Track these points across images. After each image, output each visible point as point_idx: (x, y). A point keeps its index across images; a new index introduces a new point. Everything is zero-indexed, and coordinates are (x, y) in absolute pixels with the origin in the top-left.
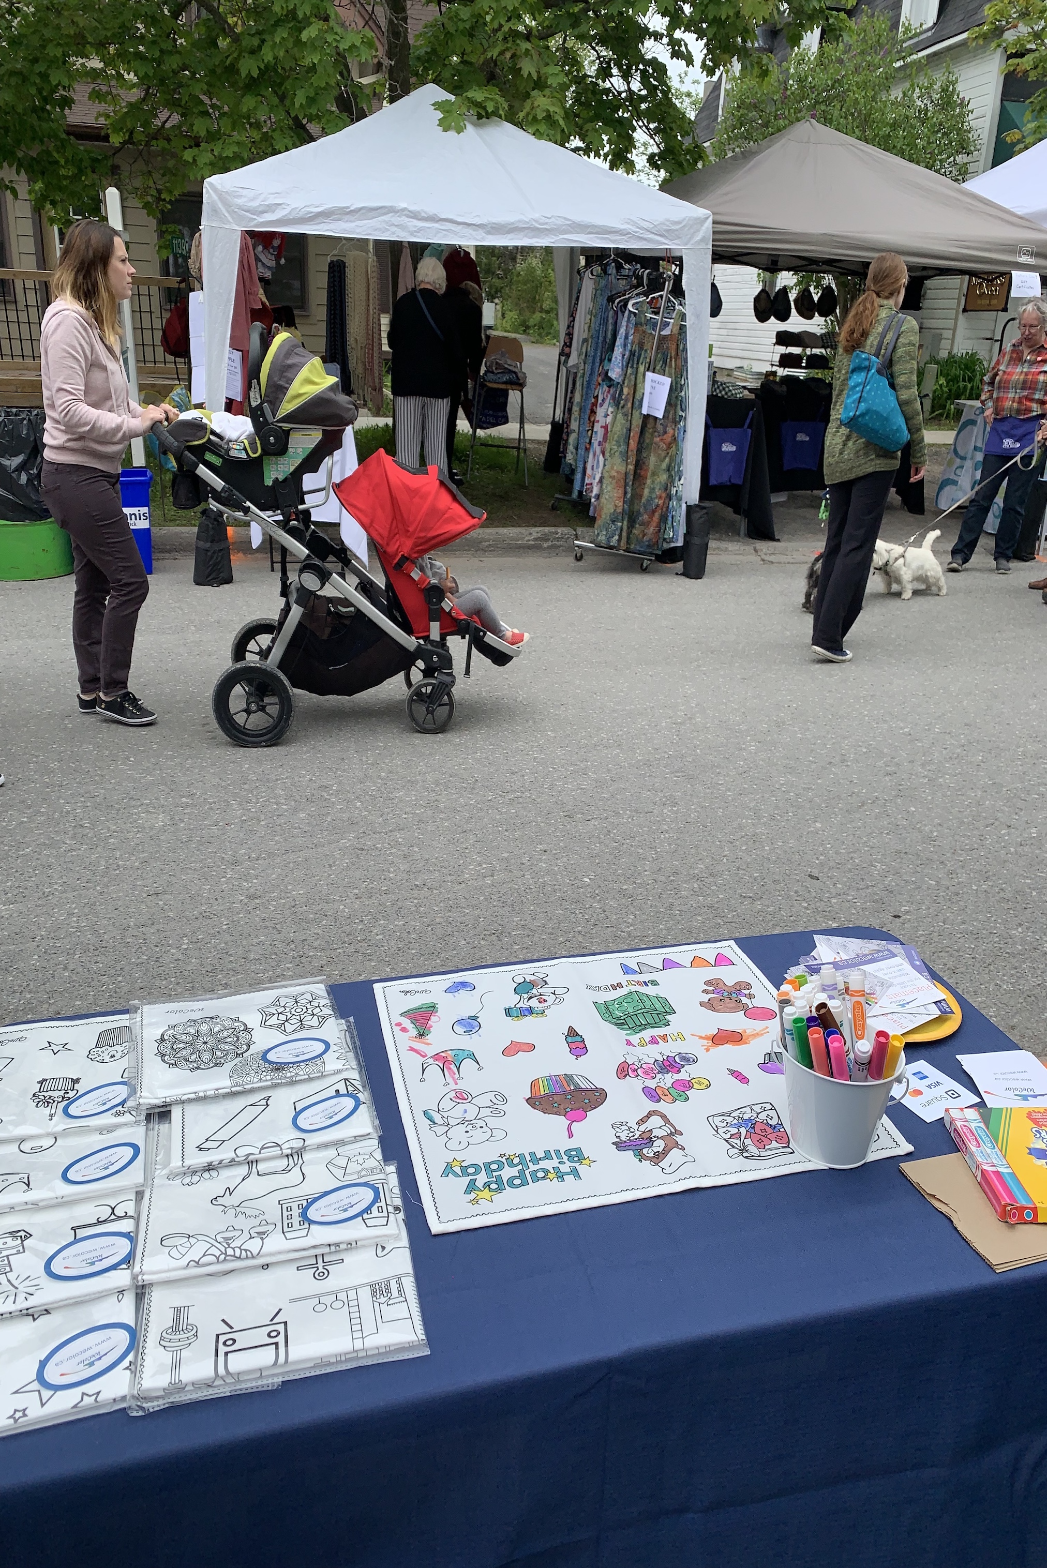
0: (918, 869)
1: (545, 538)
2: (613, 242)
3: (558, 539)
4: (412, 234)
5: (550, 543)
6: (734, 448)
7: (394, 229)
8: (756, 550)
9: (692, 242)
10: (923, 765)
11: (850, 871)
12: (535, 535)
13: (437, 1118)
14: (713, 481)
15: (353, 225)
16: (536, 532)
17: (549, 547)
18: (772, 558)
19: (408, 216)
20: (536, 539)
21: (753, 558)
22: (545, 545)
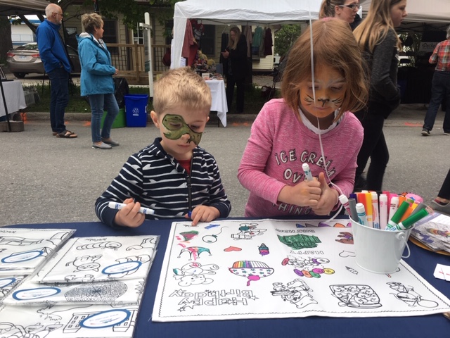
4: (247, 17)
7: (241, 16)
13: (179, 272)
15: (226, 15)
18: (386, 125)
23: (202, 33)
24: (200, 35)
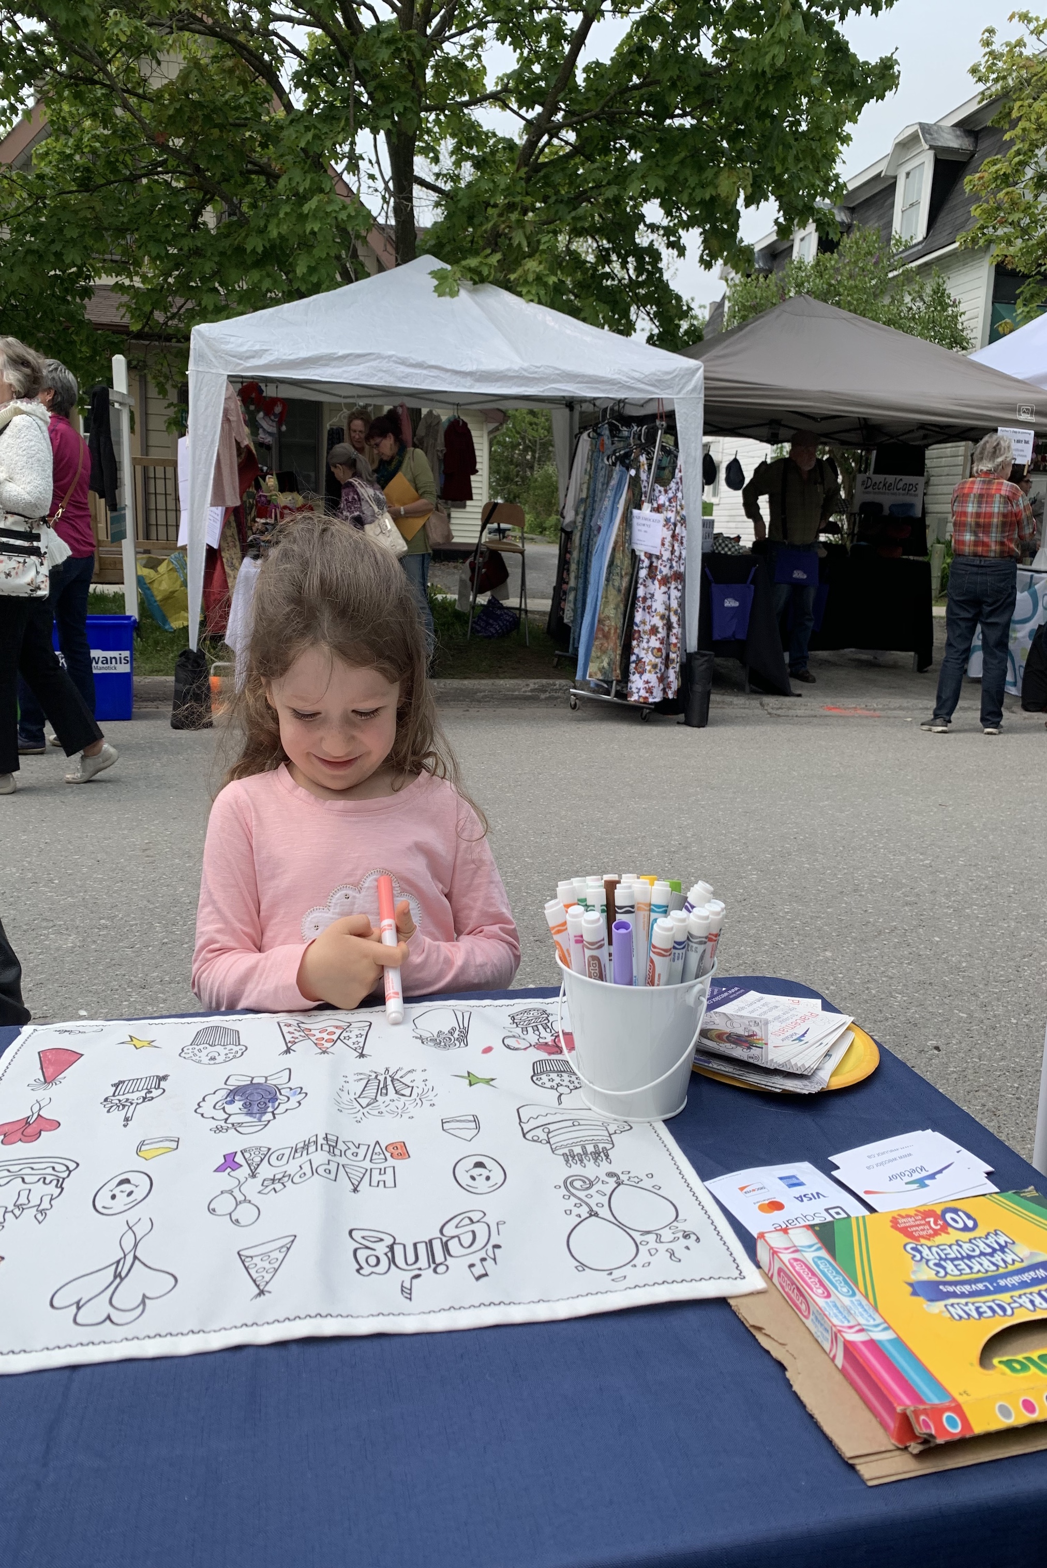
0: (947, 1001)
1: (543, 690)
2: (603, 391)
3: (556, 691)
4: (400, 379)
5: (547, 695)
6: (737, 604)
7: (381, 374)
8: (761, 704)
9: (684, 391)
10: (947, 896)
11: (866, 1002)
12: (532, 686)
14: (717, 636)
15: (340, 370)
16: (533, 683)
17: (546, 699)
18: (779, 712)
19: (396, 362)
20: (532, 691)
21: (759, 712)
22: (543, 696)
23: (279, 424)
24: (273, 429)
